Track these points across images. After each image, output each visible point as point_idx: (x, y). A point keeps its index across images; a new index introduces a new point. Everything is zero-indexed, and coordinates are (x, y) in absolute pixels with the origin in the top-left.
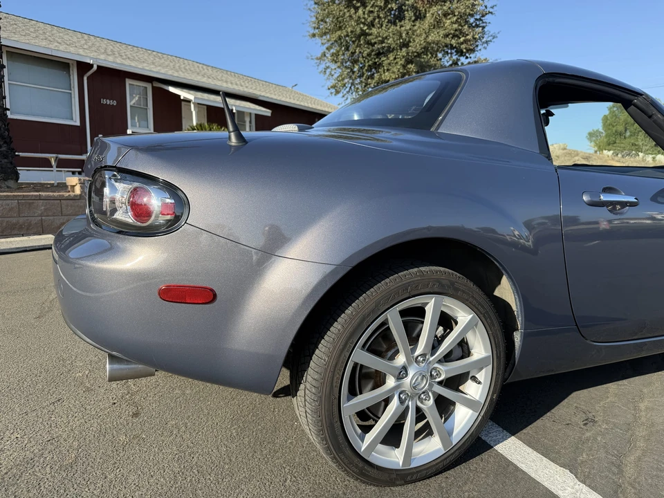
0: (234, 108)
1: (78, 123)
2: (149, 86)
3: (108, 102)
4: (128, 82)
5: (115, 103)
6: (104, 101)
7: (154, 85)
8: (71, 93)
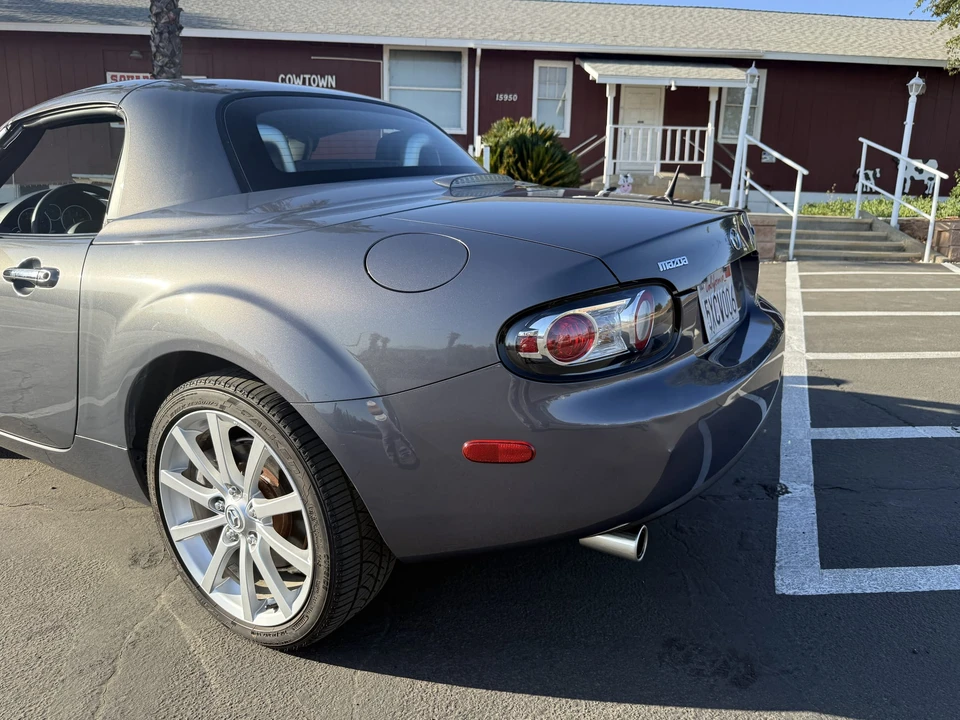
0: (673, 84)
1: (464, 132)
2: (569, 66)
3: (506, 97)
4: (538, 64)
5: (515, 98)
6: (500, 97)
7: (577, 63)
8: (460, 92)
